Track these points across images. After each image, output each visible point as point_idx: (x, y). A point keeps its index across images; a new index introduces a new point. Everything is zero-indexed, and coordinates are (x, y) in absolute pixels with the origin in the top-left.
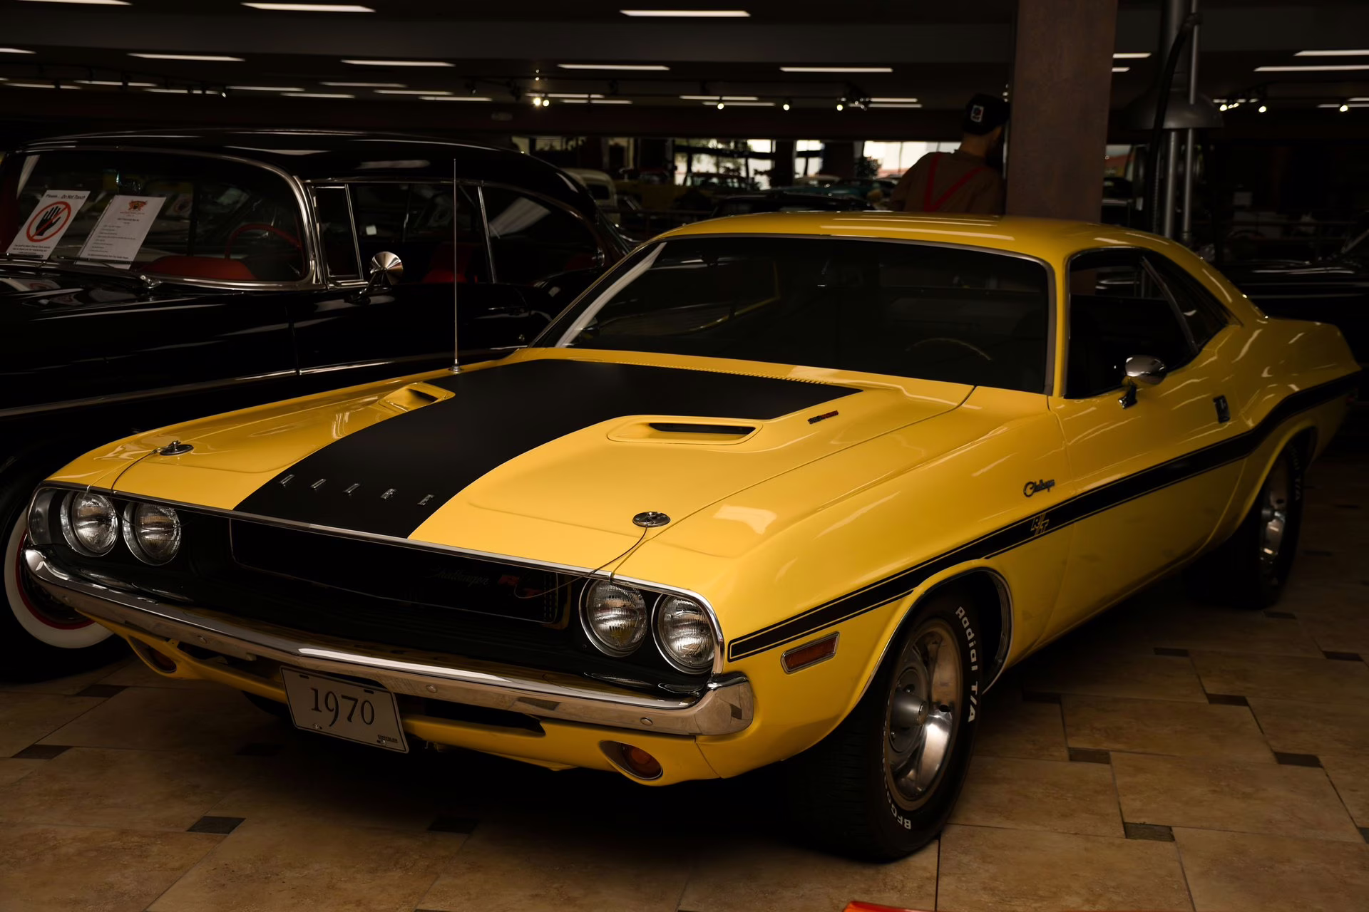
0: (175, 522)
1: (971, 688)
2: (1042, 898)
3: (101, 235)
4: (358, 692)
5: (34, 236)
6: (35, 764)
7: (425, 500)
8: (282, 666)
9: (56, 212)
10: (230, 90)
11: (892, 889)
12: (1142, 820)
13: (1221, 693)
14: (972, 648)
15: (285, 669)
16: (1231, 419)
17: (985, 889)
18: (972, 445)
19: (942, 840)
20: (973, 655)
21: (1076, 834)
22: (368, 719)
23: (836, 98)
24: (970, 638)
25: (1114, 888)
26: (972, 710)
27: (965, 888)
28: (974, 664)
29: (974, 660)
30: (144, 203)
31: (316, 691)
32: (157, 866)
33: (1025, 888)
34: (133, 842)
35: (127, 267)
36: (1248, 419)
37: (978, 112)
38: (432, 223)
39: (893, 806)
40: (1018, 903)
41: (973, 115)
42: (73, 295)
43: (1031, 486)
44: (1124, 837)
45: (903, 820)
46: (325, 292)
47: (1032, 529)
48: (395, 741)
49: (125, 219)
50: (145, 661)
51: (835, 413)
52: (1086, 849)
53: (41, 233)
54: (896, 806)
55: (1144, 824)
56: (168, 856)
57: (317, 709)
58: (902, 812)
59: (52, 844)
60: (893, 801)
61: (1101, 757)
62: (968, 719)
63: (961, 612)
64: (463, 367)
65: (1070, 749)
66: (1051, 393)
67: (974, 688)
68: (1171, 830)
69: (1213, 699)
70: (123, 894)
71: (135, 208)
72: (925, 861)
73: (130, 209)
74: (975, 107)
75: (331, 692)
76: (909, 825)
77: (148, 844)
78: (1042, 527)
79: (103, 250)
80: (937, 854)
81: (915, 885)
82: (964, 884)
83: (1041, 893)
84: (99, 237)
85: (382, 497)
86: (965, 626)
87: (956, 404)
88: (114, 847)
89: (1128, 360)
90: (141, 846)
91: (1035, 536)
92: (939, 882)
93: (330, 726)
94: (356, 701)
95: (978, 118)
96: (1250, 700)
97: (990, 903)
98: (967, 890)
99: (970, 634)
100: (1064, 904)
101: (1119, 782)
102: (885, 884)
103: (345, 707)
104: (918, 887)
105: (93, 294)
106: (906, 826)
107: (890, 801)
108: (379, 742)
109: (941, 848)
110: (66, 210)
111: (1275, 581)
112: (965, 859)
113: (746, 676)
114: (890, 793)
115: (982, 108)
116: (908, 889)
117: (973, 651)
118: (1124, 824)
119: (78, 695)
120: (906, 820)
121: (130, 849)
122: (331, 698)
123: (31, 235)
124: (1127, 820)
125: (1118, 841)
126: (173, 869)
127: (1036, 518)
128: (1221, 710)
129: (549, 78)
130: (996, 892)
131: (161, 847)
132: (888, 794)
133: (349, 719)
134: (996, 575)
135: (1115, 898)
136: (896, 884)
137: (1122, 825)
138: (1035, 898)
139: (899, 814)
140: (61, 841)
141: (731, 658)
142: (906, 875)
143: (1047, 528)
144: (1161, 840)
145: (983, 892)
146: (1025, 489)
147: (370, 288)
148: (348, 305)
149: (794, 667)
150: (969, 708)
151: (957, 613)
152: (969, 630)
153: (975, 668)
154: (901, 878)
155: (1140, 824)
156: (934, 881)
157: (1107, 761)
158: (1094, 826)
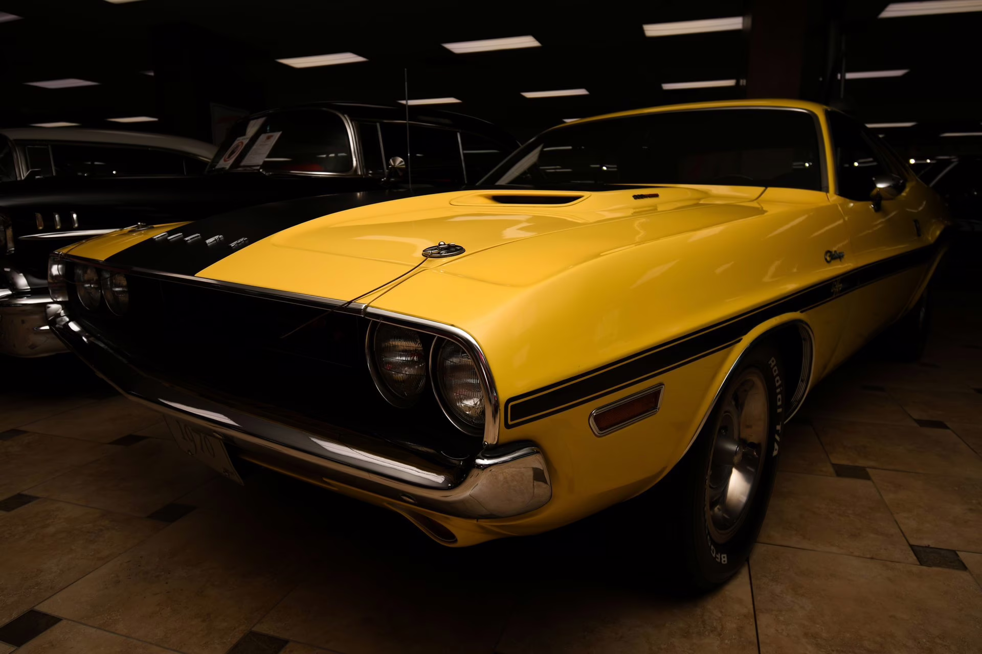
1: (776, 427)
9: (237, 146)
11: (712, 630)
12: (926, 544)
13: (924, 419)
17: (806, 635)
19: (751, 562)
21: (872, 558)
26: (776, 446)
27: (785, 633)
28: (779, 407)
29: (779, 403)
30: (272, 136)
35: (259, 168)
36: (929, 237)
39: (712, 547)
43: (829, 254)
44: (918, 563)
45: (721, 556)
47: (832, 290)
51: (656, 195)
52: (889, 578)
54: (714, 545)
55: (929, 547)
58: (719, 549)
60: (712, 542)
61: (860, 473)
62: (773, 454)
63: (773, 361)
65: (834, 465)
66: (827, 191)
67: (778, 427)
68: (958, 555)
69: (922, 423)
71: (268, 139)
72: (740, 590)
76: (726, 559)
78: (838, 289)
80: (749, 581)
81: (734, 625)
82: (783, 626)
86: (775, 374)
91: (834, 296)
92: (758, 623)
96: (948, 424)
99: (778, 381)
101: (886, 499)
102: (705, 625)
104: (738, 629)
106: (722, 562)
107: (710, 544)
110: (241, 145)
112: (777, 589)
113: (537, 445)
114: (709, 535)
116: (727, 631)
117: (779, 396)
118: (912, 546)
123: (225, 159)
124: (912, 542)
125: (914, 568)
132: (708, 537)
136: (715, 624)
137: (910, 549)
139: (717, 552)
141: (510, 423)
142: (723, 611)
143: (841, 292)
144: (954, 569)
145: (805, 639)
146: (825, 255)
150: (774, 444)
151: (769, 363)
152: (778, 378)
153: (779, 410)
154: (720, 615)
155: (926, 547)
156: (753, 620)
157: (867, 477)
158: (885, 549)
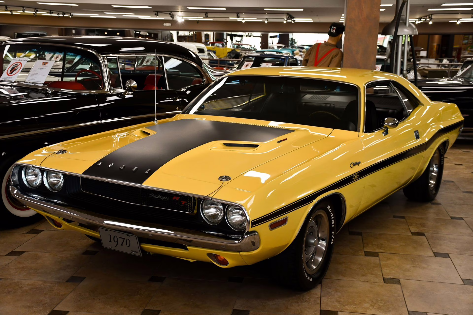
0: (61, 177)
1: (332, 233)
2: (356, 304)
3: (33, 74)
4: (125, 236)
5: (9, 74)
6: (13, 258)
7: (148, 171)
8: (99, 227)
9: (17, 65)
10: (72, 15)
11: (306, 301)
12: (389, 277)
13: (416, 232)
14: (333, 219)
15: (99, 228)
16: (420, 138)
17: (336, 301)
18: (333, 150)
19: (322, 284)
20: (333, 221)
21: (367, 282)
22: (128, 245)
23: (283, 18)
24: (332, 216)
25: (380, 301)
26: (332, 240)
27: (330, 301)
29: (333, 223)
30: (47, 63)
31: (111, 236)
32: (56, 294)
33: (350, 301)
34: (48, 286)
35: (42, 85)
36: (426, 138)
37: (334, 29)
38: (144, 64)
39: (306, 273)
40: (348, 306)
41: (332, 30)
42: (24, 95)
43: (353, 164)
44: (383, 283)
45: (309, 278)
46: (110, 94)
47: (353, 179)
48: (137, 252)
49: (41, 68)
50: (51, 224)
51: (286, 139)
52: (371, 287)
53: (12, 73)
54: (307, 273)
55: (390, 278)
56: (60, 291)
57: (110, 241)
58: (309, 275)
59: (20, 286)
60: (306, 272)
61: (375, 254)
62: (331, 243)
63: (329, 207)
64: (158, 121)
65: (365, 252)
66: (359, 131)
67: (333, 233)
68: (399, 280)
69: (413, 234)
70: (46, 304)
71: (44, 64)
72: (317, 291)
73: (42, 65)
74: (333, 27)
75: (115, 236)
76: (311, 279)
77: (53, 286)
78: (356, 178)
79: (33, 79)
80: (320, 289)
81: (313, 300)
82: (329, 300)
83: (356, 303)
84: (32, 74)
85: (133, 170)
86: (330, 212)
87: (327, 136)
88: (42, 287)
89: (385, 119)
90: (51, 287)
93: (115, 247)
94: (124, 239)
95: (334, 31)
96: (426, 234)
97: (339, 306)
98: (331, 302)
99: (332, 214)
100: (364, 306)
101: (382, 263)
102: (303, 300)
103: (120, 241)
104: (314, 301)
105: (30, 95)
106: (310, 280)
107: (305, 272)
108: (132, 253)
109: (322, 287)
110: (20, 65)
111: (434, 192)
112: (330, 291)
113: (257, 232)
114: (305, 269)
115: (335, 28)
116: (311, 301)
117: (333, 220)
118: (384, 278)
119: (27, 233)
120: (310, 278)
121: (47, 288)
122: (115, 238)
123: (8, 74)
124: (384, 277)
125: (381, 284)
126: (62, 295)
127: (354, 175)
128: (416, 237)
129: (184, 12)
130: (340, 302)
131: (57, 287)
132: (304, 269)
133: (122, 245)
134: (341, 195)
135: (381, 304)
137: (383, 279)
138: (354, 304)
139: (308, 276)
140: (23, 285)
141: (252, 226)
142: (310, 296)
143: (358, 178)
144: (396, 284)
145: (336, 302)
146: (351, 165)
147: (126, 92)
148: (118, 98)
149: (273, 228)
150: (331, 239)
151: (327, 208)
152: (332, 213)
153: (333, 226)
154: (309, 298)
155: (389, 278)
156: (320, 299)
157: (378, 256)
158: (373, 279)
